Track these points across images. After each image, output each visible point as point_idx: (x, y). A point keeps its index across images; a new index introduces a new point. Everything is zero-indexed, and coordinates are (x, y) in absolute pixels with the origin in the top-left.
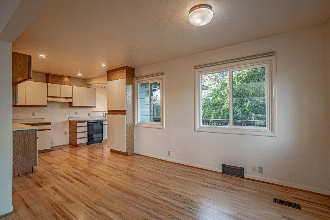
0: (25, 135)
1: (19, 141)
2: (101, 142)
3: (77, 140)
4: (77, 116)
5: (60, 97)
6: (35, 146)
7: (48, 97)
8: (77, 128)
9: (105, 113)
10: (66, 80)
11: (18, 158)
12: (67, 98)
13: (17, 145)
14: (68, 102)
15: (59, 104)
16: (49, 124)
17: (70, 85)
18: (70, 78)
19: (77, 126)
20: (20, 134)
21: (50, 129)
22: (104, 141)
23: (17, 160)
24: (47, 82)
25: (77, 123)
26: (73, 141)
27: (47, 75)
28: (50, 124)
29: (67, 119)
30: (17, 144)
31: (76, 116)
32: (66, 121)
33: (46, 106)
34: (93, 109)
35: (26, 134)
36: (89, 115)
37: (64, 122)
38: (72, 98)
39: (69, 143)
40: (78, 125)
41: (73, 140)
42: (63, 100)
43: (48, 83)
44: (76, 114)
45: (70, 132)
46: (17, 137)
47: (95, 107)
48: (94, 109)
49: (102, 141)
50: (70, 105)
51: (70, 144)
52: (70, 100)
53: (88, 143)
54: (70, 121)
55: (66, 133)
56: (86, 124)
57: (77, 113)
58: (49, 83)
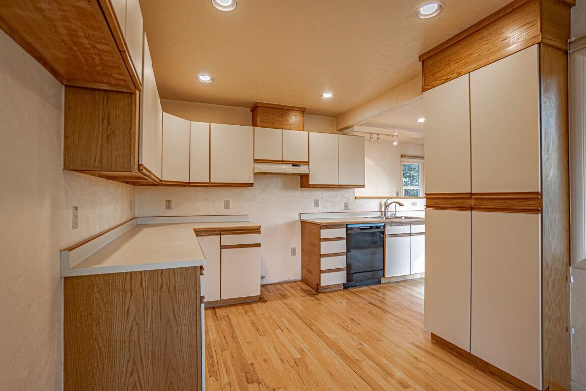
0: (162, 287)
1: (141, 311)
2: (379, 283)
3: (322, 275)
4: (320, 209)
5: (282, 162)
6: (194, 332)
7: (256, 161)
8: (322, 243)
9: (383, 203)
10: (294, 119)
11: (139, 377)
12: (296, 164)
13: (135, 328)
14: (299, 174)
15: (280, 180)
16: (256, 230)
17: (303, 130)
18: (303, 111)
19: (322, 237)
20: (144, 285)
21: (258, 245)
22: (387, 281)
23: (138, 384)
24: (254, 124)
25: (321, 228)
26: (309, 275)
27: (255, 108)
28: (259, 232)
29: (297, 218)
30: (137, 324)
31: (316, 210)
32: (295, 222)
33: (251, 185)
34: (354, 193)
35: (165, 286)
36: (346, 206)
37: (291, 225)
38: (307, 163)
39: (300, 278)
40: (324, 234)
41: (310, 272)
42: (288, 169)
43: (255, 128)
44: (317, 204)
45: (303, 251)
46: (134, 294)
47: (363, 186)
48: (358, 192)
49: (383, 280)
50: (304, 181)
51: (302, 281)
52: (303, 169)
53: (346, 286)
54: (303, 223)
55: (294, 252)
56: (342, 232)
57: (320, 203)
58: (257, 126)
